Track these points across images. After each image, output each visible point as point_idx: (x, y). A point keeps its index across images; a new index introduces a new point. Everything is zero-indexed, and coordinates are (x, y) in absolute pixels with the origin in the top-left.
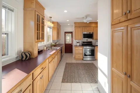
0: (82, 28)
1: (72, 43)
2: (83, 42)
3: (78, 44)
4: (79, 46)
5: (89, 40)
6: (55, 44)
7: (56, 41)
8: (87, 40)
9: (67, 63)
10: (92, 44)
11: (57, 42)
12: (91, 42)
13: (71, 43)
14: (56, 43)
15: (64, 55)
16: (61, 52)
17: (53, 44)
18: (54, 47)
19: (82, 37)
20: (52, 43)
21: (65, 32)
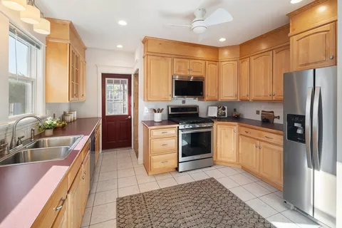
0: (173, 61)
1: (130, 114)
2: (173, 109)
3: (158, 117)
4: (162, 123)
5: (190, 101)
6: (63, 119)
7: (66, 109)
8: (184, 102)
9: (121, 202)
10: (198, 114)
11: (70, 112)
12: (195, 108)
13: (127, 113)
14: (65, 114)
17: (48, 122)
18: (55, 134)
19: (170, 93)
20: (44, 118)
21: (104, 76)
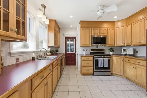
0: (91, 30)
2: (92, 50)
3: (85, 53)
5: (100, 47)
8: (97, 47)
12: (103, 50)
13: (74, 52)
15: (65, 68)
16: (62, 65)
19: (90, 43)
